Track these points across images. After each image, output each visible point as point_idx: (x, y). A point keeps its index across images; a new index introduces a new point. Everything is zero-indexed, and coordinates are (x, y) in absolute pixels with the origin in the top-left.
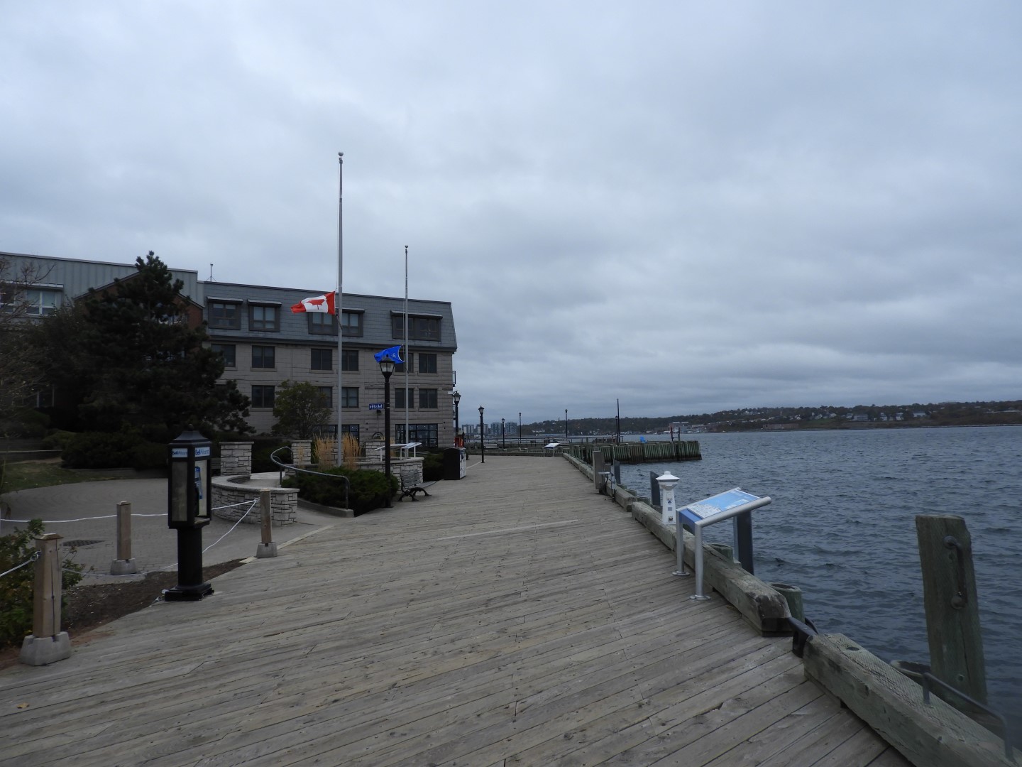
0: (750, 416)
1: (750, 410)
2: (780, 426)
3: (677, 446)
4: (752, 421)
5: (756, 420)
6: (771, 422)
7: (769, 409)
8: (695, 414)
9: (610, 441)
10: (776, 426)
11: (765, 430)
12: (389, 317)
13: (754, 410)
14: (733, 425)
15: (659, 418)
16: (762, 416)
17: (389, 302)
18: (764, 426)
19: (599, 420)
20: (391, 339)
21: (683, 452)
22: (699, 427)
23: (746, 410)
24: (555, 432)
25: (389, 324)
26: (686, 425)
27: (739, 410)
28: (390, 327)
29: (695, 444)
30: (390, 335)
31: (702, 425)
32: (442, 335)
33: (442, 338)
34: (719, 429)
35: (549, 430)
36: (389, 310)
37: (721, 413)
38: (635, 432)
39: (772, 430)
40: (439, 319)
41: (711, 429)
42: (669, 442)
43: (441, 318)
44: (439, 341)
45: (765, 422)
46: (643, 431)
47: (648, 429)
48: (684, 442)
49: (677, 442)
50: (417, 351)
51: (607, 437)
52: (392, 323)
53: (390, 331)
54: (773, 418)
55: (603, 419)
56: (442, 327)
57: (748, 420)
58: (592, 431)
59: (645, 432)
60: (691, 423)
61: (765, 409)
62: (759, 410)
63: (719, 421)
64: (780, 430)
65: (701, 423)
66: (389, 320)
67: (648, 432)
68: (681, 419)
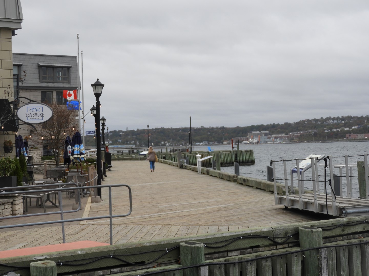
0: (333, 125)
1: (334, 119)
2: (363, 136)
3: (236, 154)
4: (335, 130)
5: (339, 130)
6: (355, 132)
7: (354, 118)
8: (276, 123)
9: (184, 150)
10: (360, 136)
11: (347, 140)
12: (37, 67)
13: (338, 119)
14: (315, 134)
15: (238, 127)
16: (345, 125)
17: (37, 57)
18: (347, 135)
19: (172, 129)
20: (39, 82)
21: (241, 159)
22: (280, 137)
23: (329, 118)
24: (123, 143)
25: (37, 72)
26: (266, 135)
27: (322, 118)
28: (38, 75)
29: (251, 152)
30: (38, 80)
31: (283, 135)
32: (72, 78)
33: (72, 81)
34: (301, 139)
35: (116, 141)
36: (37, 62)
37: (303, 122)
38: (211, 143)
39: (355, 140)
40: (69, 68)
41: (292, 139)
42: (230, 151)
43: (71, 67)
44: (69, 83)
45: (349, 132)
46: (220, 141)
47: (226, 139)
48: (241, 151)
49: (236, 151)
50: (55, 90)
51: (181, 147)
52: (39, 71)
53: (38, 77)
54: (356, 127)
55: (176, 129)
56: (71, 74)
57: (331, 129)
58: (164, 141)
59: (222, 143)
60: (272, 133)
61: (349, 118)
62: (343, 119)
63: (300, 130)
64: (363, 140)
65: (282, 133)
66: (37, 70)
67: (225, 143)
68: (260, 128)
